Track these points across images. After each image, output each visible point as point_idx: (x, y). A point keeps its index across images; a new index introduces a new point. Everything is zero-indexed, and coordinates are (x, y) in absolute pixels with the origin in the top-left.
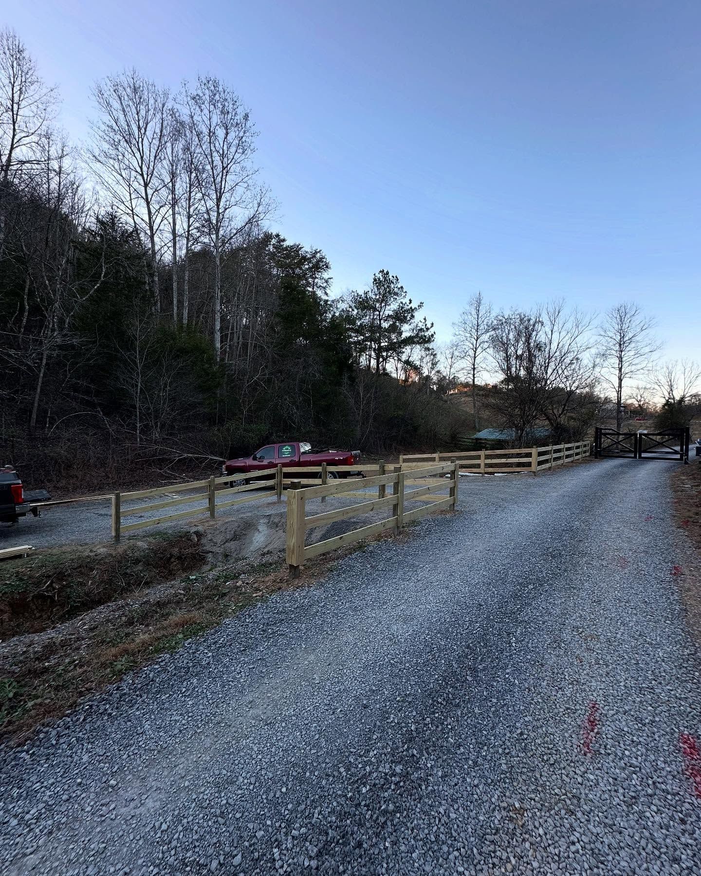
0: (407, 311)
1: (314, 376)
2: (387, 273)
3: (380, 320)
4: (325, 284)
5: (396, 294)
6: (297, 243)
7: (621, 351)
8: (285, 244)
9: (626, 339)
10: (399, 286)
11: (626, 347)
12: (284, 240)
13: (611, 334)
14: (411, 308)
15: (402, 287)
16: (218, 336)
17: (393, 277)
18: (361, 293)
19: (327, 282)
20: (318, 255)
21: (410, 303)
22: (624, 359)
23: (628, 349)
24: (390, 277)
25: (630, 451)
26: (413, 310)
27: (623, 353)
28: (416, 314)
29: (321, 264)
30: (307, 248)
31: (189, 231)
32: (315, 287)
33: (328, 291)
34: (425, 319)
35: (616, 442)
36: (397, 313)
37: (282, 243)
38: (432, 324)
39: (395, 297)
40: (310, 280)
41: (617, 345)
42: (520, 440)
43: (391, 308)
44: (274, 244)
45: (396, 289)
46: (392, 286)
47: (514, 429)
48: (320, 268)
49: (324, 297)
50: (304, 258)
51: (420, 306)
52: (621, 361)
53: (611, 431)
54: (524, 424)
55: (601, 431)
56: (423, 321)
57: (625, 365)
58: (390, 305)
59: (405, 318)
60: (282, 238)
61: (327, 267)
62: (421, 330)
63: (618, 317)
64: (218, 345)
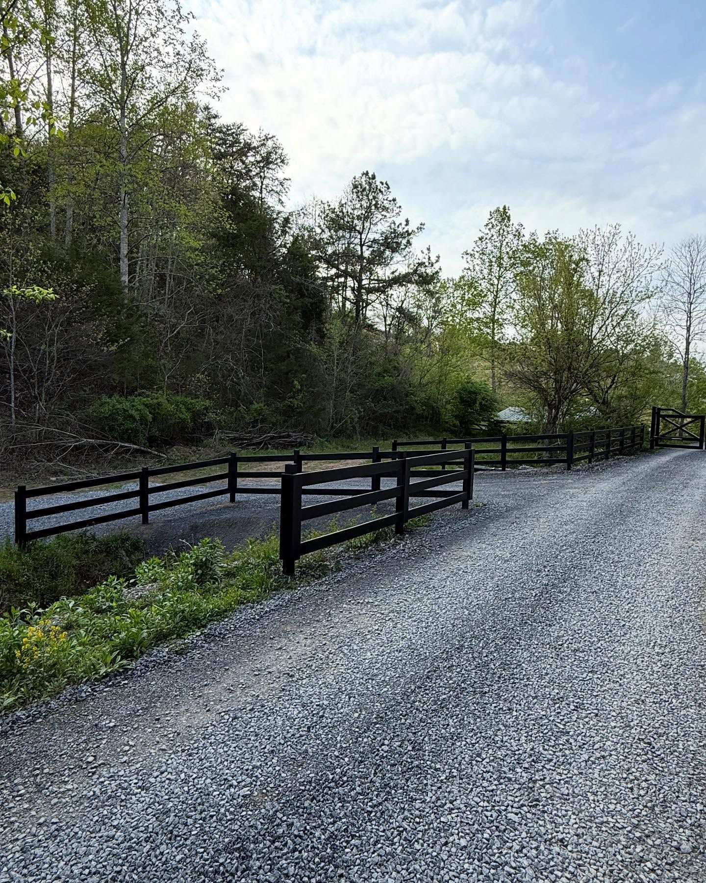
0: (402, 235)
1: (268, 326)
2: (374, 177)
3: (362, 246)
4: (279, 188)
5: (385, 209)
6: (238, 123)
7: (691, 304)
8: (218, 123)
9: (697, 286)
10: (391, 198)
11: (698, 297)
12: (216, 117)
13: (678, 279)
14: (407, 231)
15: (394, 200)
16: (124, 265)
17: (382, 183)
18: (335, 205)
19: (281, 184)
20: (270, 143)
21: (407, 225)
22: (693, 314)
23: (699, 301)
24: (378, 183)
25: (695, 439)
26: (409, 234)
27: (693, 306)
28: (414, 240)
29: (273, 156)
30: (252, 132)
31: (73, 98)
32: (264, 191)
33: (283, 199)
34: (429, 249)
35: (678, 428)
36: (386, 238)
37: (213, 121)
38: (438, 257)
39: (384, 213)
40: (257, 180)
41: (686, 295)
42: (554, 423)
43: (377, 229)
44: (201, 121)
45: (385, 202)
46: (380, 196)
47: (546, 408)
48: (271, 162)
49: (278, 208)
50: (248, 147)
51: (420, 229)
52: (690, 317)
53: (671, 413)
54: (560, 401)
55: (659, 412)
56: (426, 252)
57: (695, 322)
58: (376, 224)
59: (398, 244)
60: (213, 112)
61: (282, 161)
62: (421, 264)
63: (688, 256)
64: (125, 278)
